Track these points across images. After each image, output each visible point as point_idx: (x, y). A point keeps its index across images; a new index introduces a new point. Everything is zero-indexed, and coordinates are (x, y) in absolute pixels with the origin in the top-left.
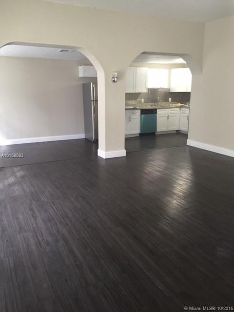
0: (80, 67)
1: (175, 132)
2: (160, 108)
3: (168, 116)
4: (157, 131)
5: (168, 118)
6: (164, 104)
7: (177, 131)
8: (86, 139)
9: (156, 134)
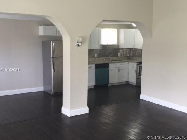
0: (40, 27)
1: (125, 83)
2: (111, 63)
3: (119, 69)
4: (110, 83)
5: (119, 71)
6: (115, 58)
7: (126, 82)
8: (44, 92)
9: (109, 85)
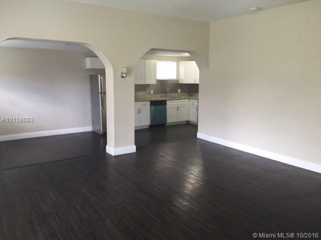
0: (87, 58)
1: (185, 123)
2: (169, 100)
4: (167, 122)
5: (178, 109)
6: (173, 95)
7: (187, 121)
8: (93, 133)
9: (167, 125)
